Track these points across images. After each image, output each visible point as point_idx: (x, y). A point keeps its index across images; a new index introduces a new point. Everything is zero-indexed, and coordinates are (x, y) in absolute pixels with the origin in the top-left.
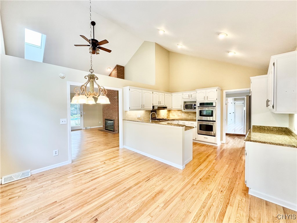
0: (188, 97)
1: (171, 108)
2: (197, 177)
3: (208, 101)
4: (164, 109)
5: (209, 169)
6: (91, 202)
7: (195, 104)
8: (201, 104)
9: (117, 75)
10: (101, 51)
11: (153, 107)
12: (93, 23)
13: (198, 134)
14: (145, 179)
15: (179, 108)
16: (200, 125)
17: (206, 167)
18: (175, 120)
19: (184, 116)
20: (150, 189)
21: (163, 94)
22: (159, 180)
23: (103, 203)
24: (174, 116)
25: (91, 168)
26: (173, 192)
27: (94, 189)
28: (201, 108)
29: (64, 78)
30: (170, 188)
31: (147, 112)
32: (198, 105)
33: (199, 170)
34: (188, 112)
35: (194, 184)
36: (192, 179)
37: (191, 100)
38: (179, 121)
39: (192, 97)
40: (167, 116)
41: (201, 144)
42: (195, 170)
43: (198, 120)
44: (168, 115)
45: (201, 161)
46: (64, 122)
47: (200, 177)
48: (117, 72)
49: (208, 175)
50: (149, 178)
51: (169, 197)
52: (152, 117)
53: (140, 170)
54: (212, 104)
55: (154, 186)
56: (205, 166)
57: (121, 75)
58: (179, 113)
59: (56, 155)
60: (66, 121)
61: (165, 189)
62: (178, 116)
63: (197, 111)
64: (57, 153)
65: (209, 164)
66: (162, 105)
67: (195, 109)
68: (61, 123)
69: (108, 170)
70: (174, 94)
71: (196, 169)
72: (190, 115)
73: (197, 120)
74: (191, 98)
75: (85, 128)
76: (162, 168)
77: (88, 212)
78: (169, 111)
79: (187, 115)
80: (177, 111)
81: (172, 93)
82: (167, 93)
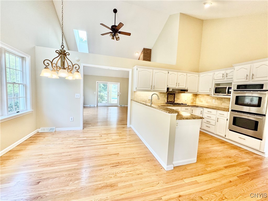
0: (222, 78)
1: (196, 91)
2: (176, 190)
3: (253, 81)
4: (185, 93)
5: (209, 188)
6: (55, 165)
7: (230, 86)
8: (239, 87)
9: (143, 58)
10: (120, 35)
11: (168, 89)
12: (115, 11)
13: (230, 130)
14: (113, 164)
15: (208, 92)
16: (235, 118)
17: (210, 182)
18: (198, 106)
19: (215, 103)
20: (106, 176)
21: (185, 74)
22: (125, 171)
23: (60, 170)
24: (202, 102)
25: (87, 137)
26: (122, 194)
27: (69, 155)
28: (239, 92)
29: (79, 61)
30: (125, 187)
31: (162, 94)
32: (234, 87)
33: (192, 182)
34: (222, 98)
35: (162, 198)
36: (167, 190)
37: (225, 81)
38: (204, 108)
39: (228, 77)
40: (192, 101)
41: (232, 146)
42: (185, 178)
43: (232, 110)
44: (194, 101)
45: (209, 169)
46: (78, 96)
47: (181, 193)
48: (143, 55)
49: (200, 195)
50: (118, 165)
51: (113, 197)
52: (168, 101)
53: (119, 153)
54: (261, 86)
55: (112, 176)
56: (208, 179)
57: (147, 58)
58: (208, 99)
59: (71, 121)
60: (79, 96)
61: (120, 185)
62: (207, 102)
63: (232, 96)
64: (73, 119)
65: (219, 180)
66: (182, 87)
67: (229, 95)
68: (76, 97)
69: (96, 143)
70: (202, 75)
71: (188, 178)
72: (224, 102)
73: (230, 110)
74: (226, 78)
75: (120, 106)
76: (143, 158)
77: (43, 172)
78: (196, 95)
79: (219, 101)
80: (206, 96)
81: (200, 73)
82: (192, 74)
